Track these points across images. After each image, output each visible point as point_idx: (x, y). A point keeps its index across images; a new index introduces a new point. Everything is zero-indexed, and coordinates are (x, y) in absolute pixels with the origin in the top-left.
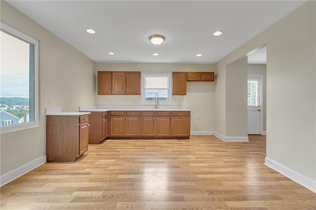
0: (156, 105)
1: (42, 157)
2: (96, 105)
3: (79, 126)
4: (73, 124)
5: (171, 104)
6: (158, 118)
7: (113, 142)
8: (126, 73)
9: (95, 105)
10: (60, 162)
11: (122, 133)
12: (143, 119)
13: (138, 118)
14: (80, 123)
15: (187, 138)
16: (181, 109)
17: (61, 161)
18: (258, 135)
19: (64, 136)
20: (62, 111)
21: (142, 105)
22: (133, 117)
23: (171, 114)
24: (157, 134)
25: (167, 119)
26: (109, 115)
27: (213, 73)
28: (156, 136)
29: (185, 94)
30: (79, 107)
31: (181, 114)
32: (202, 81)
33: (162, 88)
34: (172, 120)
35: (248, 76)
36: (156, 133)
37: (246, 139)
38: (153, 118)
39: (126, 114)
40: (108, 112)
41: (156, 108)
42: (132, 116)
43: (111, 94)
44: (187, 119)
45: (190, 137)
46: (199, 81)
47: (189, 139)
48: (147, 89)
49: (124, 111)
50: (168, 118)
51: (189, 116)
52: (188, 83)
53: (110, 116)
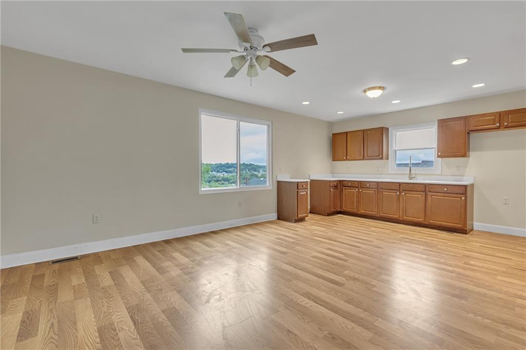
0: (410, 174)
1: (274, 214)
2: (333, 173)
3: (297, 192)
5: (440, 173)
6: (405, 194)
8: (364, 131)
9: (331, 173)
11: (355, 208)
12: (382, 193)
13: (375, 191)
14: (298, 188)
16: (462, 181)
17: (286, 220)
20: (291, 178)
21: (388, 174)
22: (368, 189)
23: (428, 189)
24: (403, 217)
25: (420, 196)
26: (340, 185)
28: (401, 219)
29: (464, 156)
30: (309, 176)
31: (446, 189)
32: (506, 128)
33: (424, 147)
34: (429, 198)
36: (401, 214)
38: (396, 193)
39: (360, 185)
40: (340, 181)
41: (410, 178)
43: (347, 159)
44: (459, 199)
46: (498, 128)
48: (398, 150)
49: (358, 182)
51: (463, 194)
53: (342, 186)
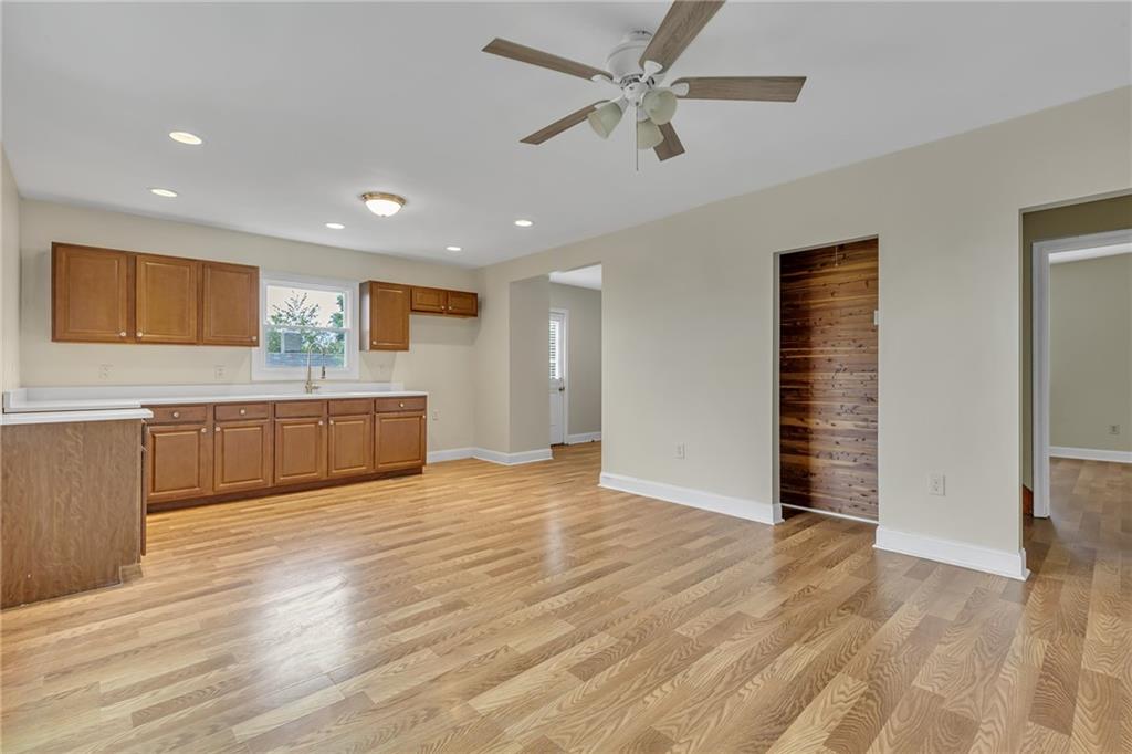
0: (309, 381)
2: (25, 386)
4: (114, 451)
5: (357, 378)
6: (336, 422)
7: (167, 519)
8: (204, 265)
10: (55, 597)
11: (196, 484)
12: (283, 429)
13: (262, 426)
15: (416, 471)
17: (56, 592)
18: (559, 445)
19: (74, 499)
21: (252, 383)
22: (241, 423)
23: (374, 407)
24: (329, 472)
25: (361, 423)
27: (476, 295)
28: (324, 478)
29: (406, 349)
30: (6, 395)
31: (401, 405)
32: (449, 313)
34: (377, 423)
35: (552, 310)
36: (325, 469)
37: (545, 454)
38: (316, 423)
39: (216, 413)
41: (310, 389)
42: (237, 420)
43: (129, 339)
44: (418, 419)
45: (424, 468)
46: (441, 313)
47: (421, 473)
49: (205, 405)
50: (364, 420)
51: (424, 410)
52: (413, 318)
